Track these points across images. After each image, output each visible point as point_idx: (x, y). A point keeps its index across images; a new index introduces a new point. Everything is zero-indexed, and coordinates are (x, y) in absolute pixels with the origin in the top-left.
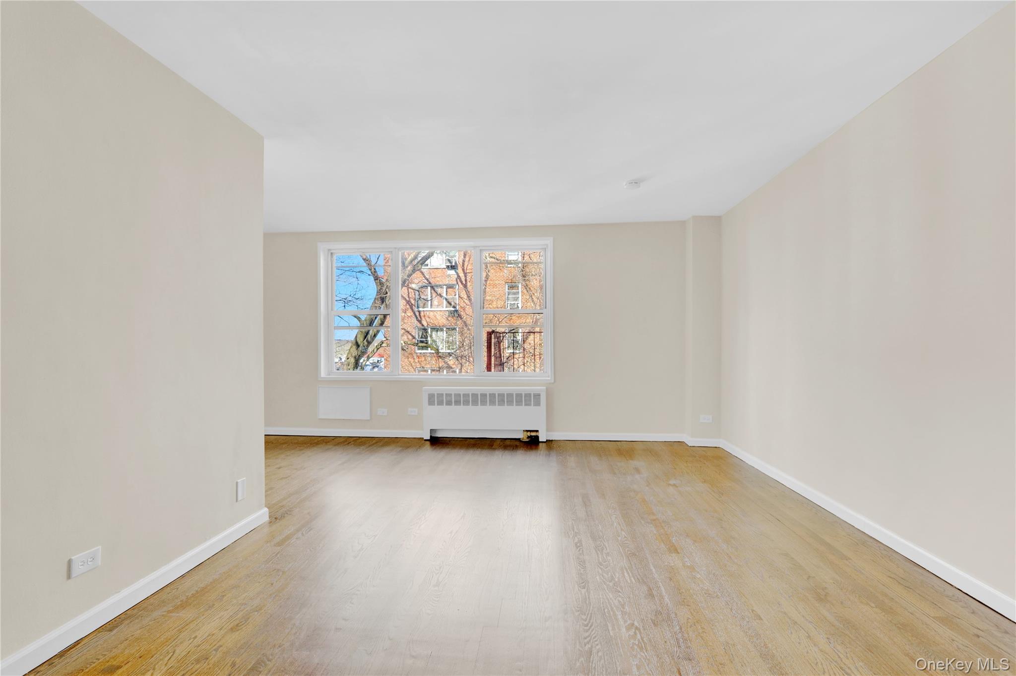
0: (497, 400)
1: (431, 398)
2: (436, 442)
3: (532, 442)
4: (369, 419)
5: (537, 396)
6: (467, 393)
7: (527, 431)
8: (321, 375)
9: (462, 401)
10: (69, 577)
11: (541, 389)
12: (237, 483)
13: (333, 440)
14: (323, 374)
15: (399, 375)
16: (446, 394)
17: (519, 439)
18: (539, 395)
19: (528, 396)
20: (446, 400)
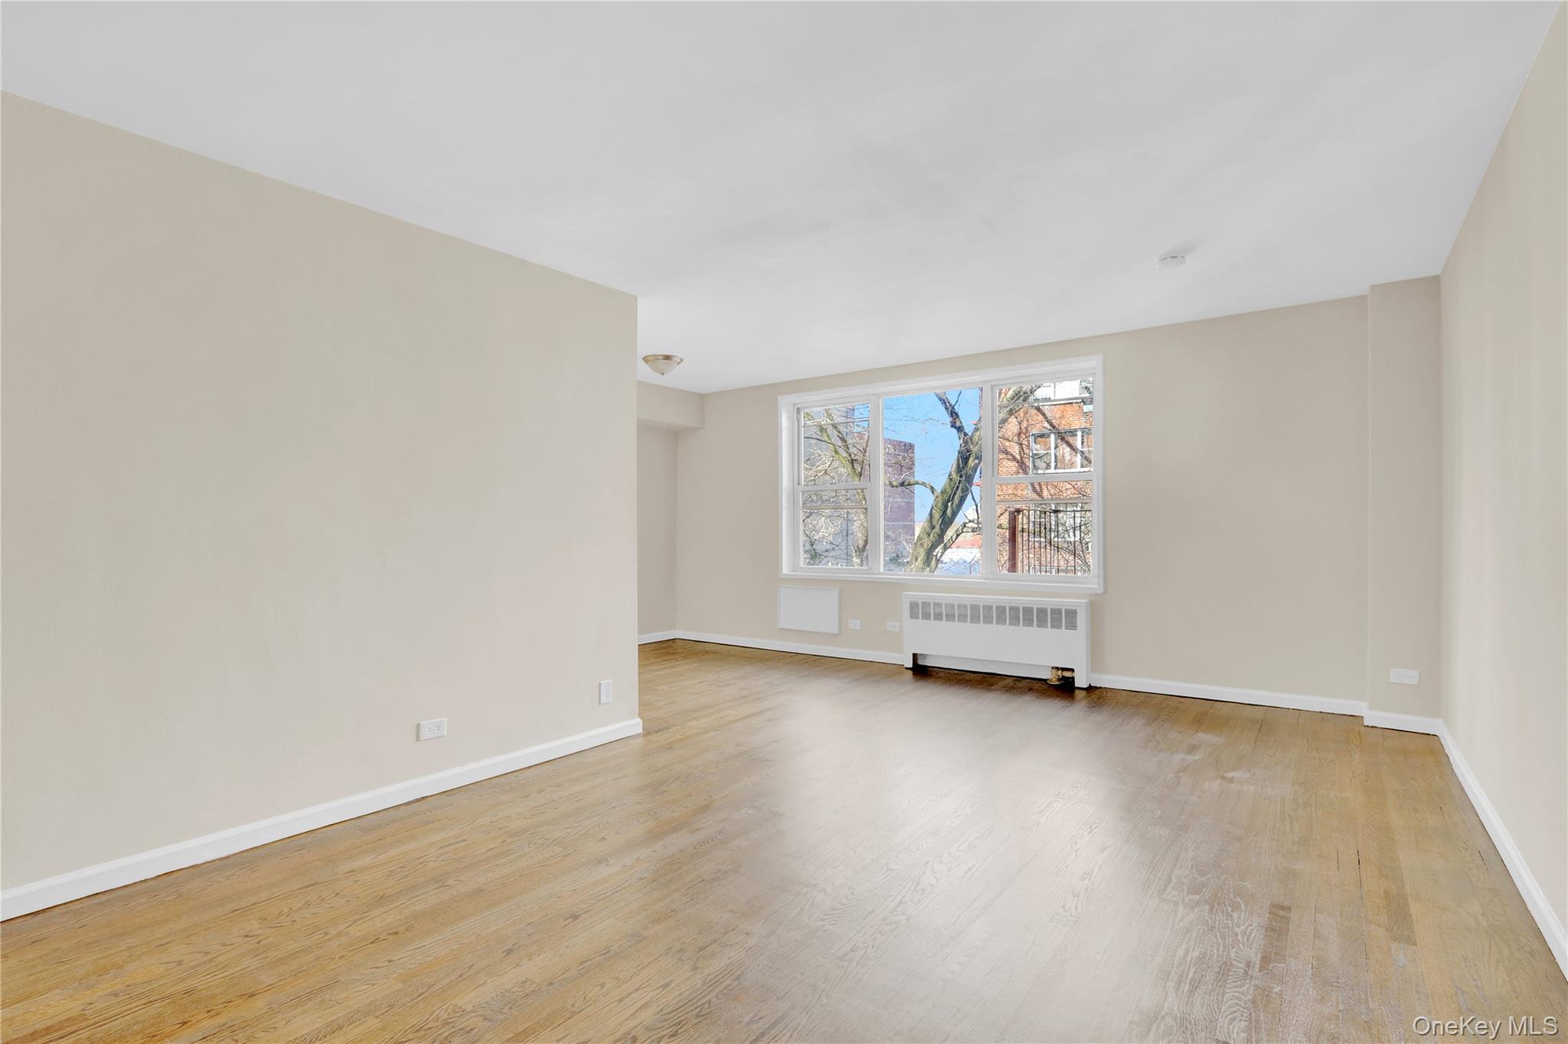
0: (1008, 616)
1: (913, 606)
2: (921, 671)
3: (1063, 688)
4: (837, 632)
5: (1072, 614)
6: (963, 603)
7: (1057, 669)
8: (782, 571)
9: (956, 616)
10: (418, 739)
11: (1079, 603)
12: (600, 684)
13: (791, 657)
14: (786, 569)
15: (880, 573)
16: (934, 604)
17: (1045, 680)
18: (1074, 612)
19: (1056, 612)
20: (934, 613)
